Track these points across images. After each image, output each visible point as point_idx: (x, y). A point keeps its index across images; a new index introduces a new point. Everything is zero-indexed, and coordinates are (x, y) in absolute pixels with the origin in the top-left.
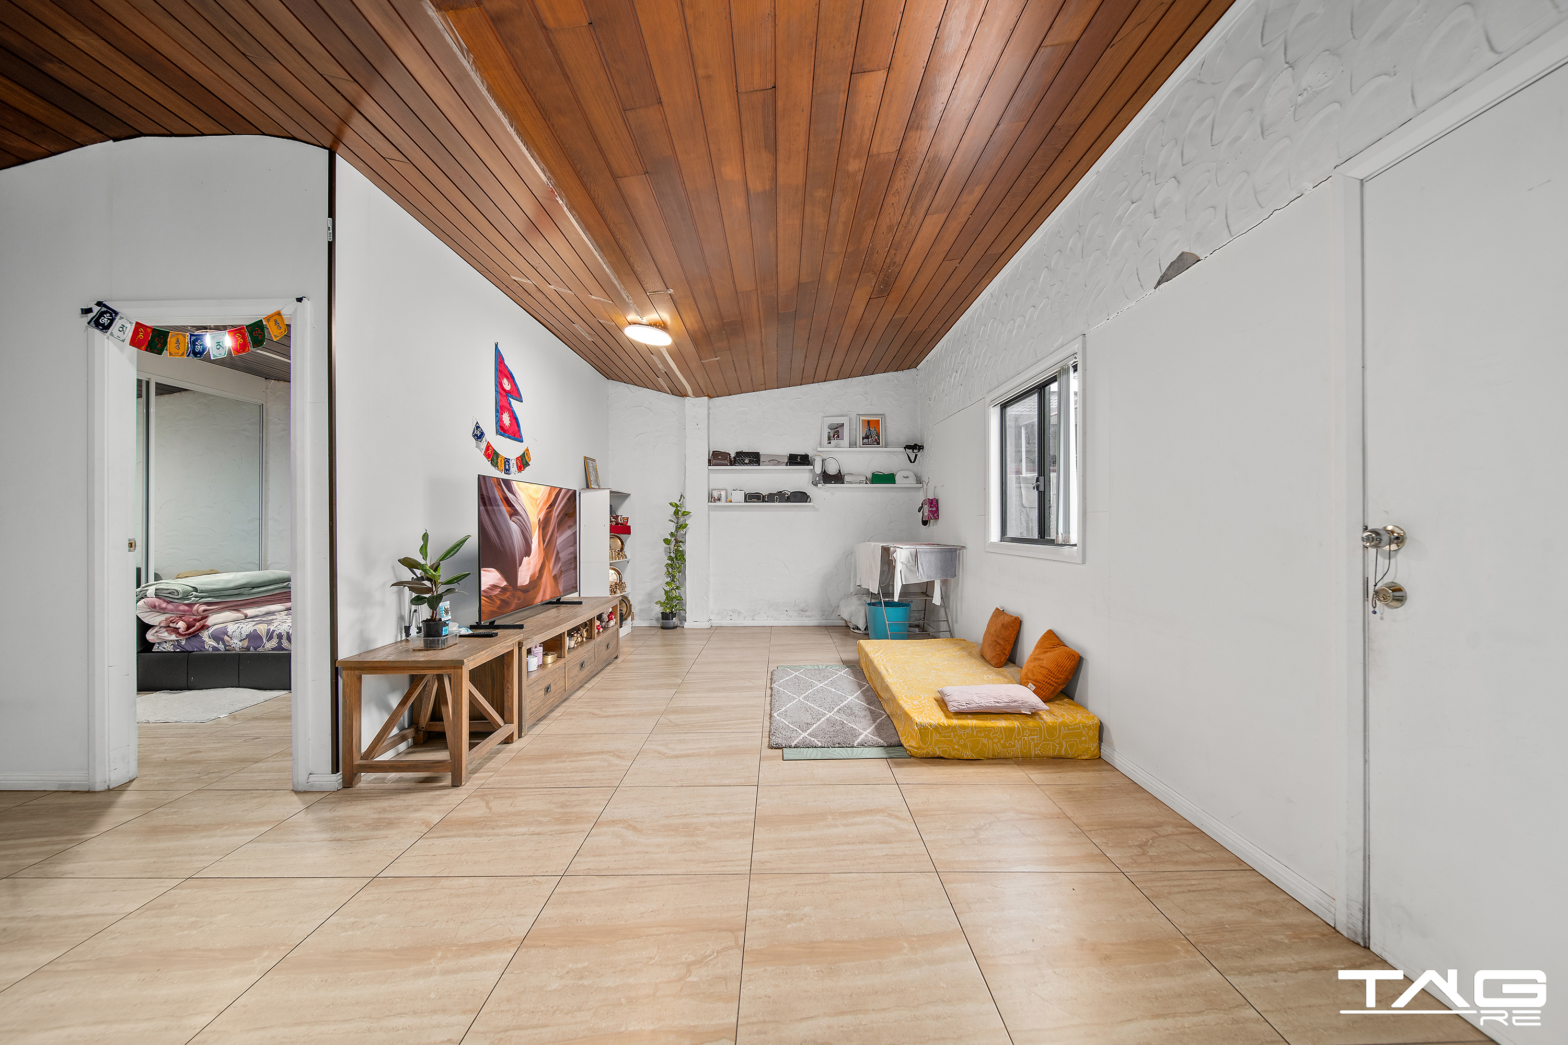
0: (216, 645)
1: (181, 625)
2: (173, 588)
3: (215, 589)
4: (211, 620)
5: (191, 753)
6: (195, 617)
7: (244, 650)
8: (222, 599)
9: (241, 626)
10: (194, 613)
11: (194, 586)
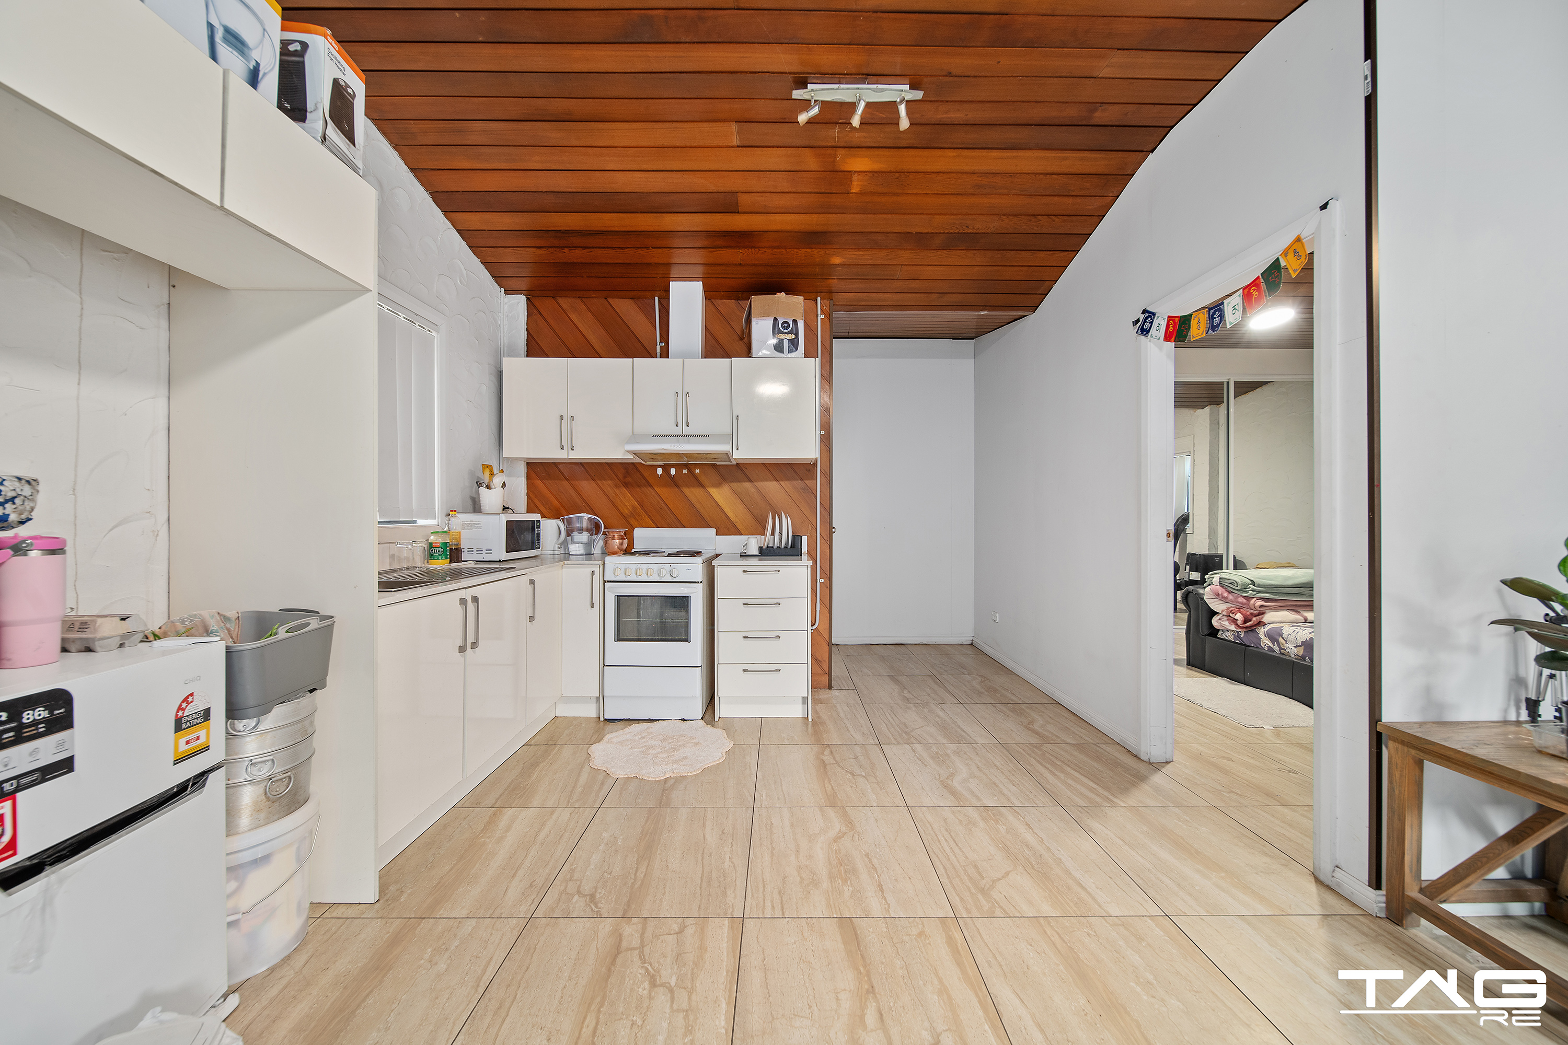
0: (1271, 645)
1: (1239, 617)
2: (1233, 579)
3: (1272, 585)
4: (1267, 617)
5: (1224, 758)
6: (1252, 611)
7: (1299, 658)
8: (1280, 596)
9: (1297, 630)
10: (1251, 606)
11: (1252, 579)
